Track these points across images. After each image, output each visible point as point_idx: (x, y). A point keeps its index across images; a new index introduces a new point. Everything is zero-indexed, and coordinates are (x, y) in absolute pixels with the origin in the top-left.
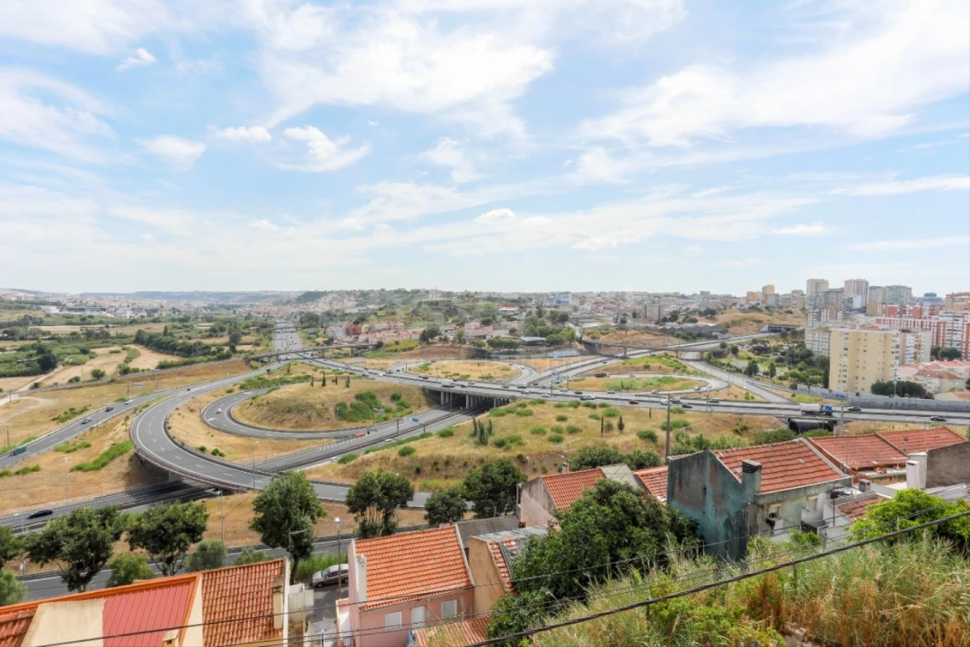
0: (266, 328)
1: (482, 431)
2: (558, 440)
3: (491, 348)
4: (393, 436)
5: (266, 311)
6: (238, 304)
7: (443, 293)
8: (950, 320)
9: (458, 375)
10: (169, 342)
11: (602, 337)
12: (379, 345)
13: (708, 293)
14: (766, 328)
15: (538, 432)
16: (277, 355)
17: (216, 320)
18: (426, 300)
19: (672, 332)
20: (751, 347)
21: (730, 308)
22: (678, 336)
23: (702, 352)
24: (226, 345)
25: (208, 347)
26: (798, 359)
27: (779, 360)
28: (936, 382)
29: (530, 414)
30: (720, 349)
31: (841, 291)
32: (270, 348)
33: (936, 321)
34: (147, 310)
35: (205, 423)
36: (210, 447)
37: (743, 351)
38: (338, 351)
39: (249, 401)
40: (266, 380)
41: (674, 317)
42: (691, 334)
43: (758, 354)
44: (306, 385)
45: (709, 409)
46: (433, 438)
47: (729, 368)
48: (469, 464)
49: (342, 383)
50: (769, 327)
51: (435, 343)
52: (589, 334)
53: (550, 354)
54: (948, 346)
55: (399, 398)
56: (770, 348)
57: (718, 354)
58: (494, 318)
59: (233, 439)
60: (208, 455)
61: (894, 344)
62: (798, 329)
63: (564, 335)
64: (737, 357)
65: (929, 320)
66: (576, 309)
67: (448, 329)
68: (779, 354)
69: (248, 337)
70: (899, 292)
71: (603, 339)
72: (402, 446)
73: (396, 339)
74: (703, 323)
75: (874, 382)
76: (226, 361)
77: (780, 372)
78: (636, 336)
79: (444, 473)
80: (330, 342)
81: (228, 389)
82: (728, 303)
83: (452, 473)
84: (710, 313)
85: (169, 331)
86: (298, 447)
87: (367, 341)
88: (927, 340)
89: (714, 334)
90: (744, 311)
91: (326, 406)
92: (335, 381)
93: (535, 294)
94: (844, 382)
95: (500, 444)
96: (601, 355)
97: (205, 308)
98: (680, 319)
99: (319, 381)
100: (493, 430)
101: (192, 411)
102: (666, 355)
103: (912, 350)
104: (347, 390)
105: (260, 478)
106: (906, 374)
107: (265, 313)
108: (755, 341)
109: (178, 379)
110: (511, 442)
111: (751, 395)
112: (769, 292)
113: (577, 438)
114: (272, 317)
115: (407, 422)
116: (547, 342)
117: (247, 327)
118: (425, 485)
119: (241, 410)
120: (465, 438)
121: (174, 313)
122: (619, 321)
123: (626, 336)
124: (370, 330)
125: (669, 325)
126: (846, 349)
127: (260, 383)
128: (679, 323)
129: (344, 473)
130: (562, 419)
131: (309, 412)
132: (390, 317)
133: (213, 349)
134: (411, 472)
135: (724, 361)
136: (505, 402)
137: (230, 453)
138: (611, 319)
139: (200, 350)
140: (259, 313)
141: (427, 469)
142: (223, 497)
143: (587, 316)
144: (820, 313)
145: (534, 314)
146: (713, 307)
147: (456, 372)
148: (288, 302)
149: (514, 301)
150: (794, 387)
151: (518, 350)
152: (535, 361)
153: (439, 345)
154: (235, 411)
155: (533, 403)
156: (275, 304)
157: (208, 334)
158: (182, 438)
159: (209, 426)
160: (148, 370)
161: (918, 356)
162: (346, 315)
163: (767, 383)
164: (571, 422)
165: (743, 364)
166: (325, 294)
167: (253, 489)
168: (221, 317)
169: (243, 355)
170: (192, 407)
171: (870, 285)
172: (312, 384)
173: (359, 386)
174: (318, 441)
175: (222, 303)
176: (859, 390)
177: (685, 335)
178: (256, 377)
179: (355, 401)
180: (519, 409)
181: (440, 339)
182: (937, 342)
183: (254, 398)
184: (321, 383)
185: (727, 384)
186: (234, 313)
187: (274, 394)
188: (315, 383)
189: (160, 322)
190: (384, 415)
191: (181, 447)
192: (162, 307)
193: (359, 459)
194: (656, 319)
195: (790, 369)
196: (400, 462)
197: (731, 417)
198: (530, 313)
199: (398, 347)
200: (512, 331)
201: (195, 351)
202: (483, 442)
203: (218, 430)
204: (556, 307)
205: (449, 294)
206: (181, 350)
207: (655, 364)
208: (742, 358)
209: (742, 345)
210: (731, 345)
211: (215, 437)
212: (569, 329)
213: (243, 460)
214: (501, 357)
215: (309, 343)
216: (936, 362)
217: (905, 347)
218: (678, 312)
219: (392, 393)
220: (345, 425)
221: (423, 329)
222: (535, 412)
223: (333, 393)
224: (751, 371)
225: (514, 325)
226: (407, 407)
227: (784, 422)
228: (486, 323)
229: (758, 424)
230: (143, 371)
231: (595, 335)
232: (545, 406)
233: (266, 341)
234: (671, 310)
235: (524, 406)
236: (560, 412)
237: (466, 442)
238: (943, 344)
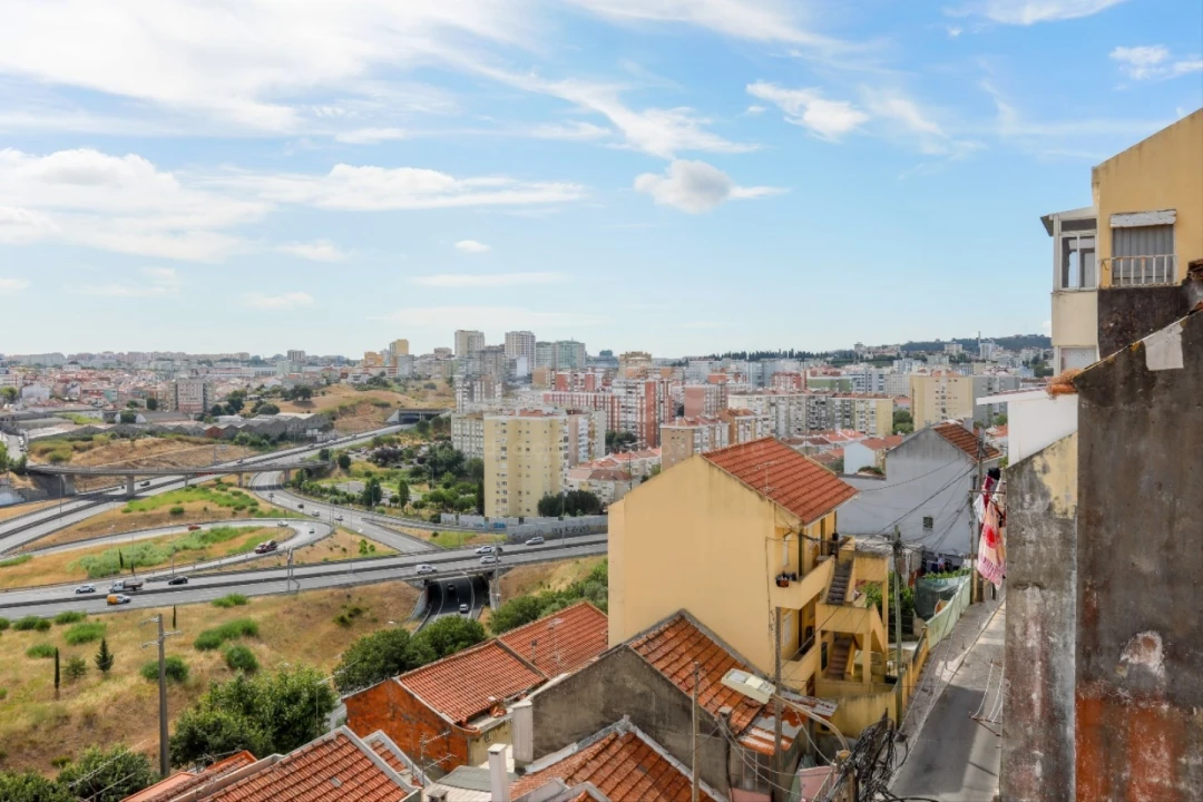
8: (622, 392)
11: (77, 456)
13: (301, 353)
14: (395, 417)
19: (230, 436)
20: (371, 453)
21: (337, 382)
22: (243, 442)
23: (286, 470)
26: (443, 468)
27: (416, 473)
28: (611, 484)
30: (319, 462)
31: (501, 350)
33: (610, 395)
37: (359, 462)
41: (235, 404)
42: (267, 437)
43: (384, 465)
45: (293, 586)
47: (335, 497)
50: (401, 415)
52: (43, 452)
54: (623, 430)
56: (401, 453)
57: (314, 472)
61: (561, 437)
62: (442, 416)
64: (348, 473)
65: (602, 394)
66: (12, 397)
68: (415, 461)
70: (570, 350)
71: (78, 461)
74: (289, 413)
75: (541, 497)
77: (417, 493)
78: (156, 450)
82: (336, 369)
84: (301, 395)
88: (601, 422)
89: (309, 433)
90: (360, 387)
94: (504, 501)
96: (72, 496)
98: (248, 407)
102: (219, 481)
103: (586, 440)
106: (577, 481)
108: (378, 442)
111: (370, 542)
112: (400, 354)
122: (118, 418)
123: (134, 448)
125: (224, 421)
126: (504, 449)
128: (244, 416)
135: (325, 484)
138: (100, 415)
143: (41, 410)
144: (471, 388)
146: (307, 382)
150: (436, 520)
161: (593, 448)
163: (393, 519)
165: (356, 487)
171: (538, 340)
176: (524, 513)
177: (255, 438)
182: (612, 426)
185: (327, 530)
194: (197, 405)
195: (431, 486)
197: (332, 595)
207: (194, 503)
208: (358, 475)
209: (356, 449)
210: (340, 451)
216: (611, 456)
217: (578, 436)
218: (243, 394)
224: (371, 498)
227: (418, 588)
229: (377, 598)
231: (58, 453)
234: (231, 390)
238: (618, 427)
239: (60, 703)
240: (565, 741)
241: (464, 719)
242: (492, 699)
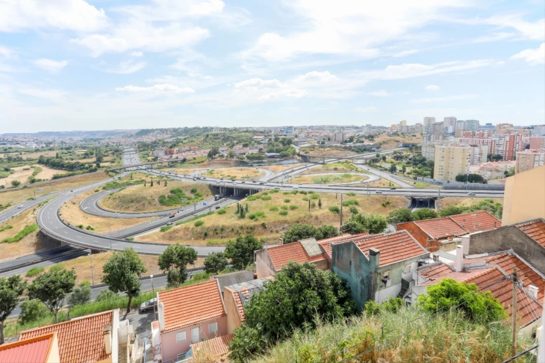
0: (118, 152)
1: (242, 210)
2: (285, 214)
3: (248, 160)
4: (192, 214)
5: (118, 141)
6: (101, 137)
7: (221, 128)
8: (497, 139)
9: (229, 176)
10: (60, 163)
11: (311, 152)
12: (184, 161)
13: (370, 125)
14: (401, 145)
15: (274, 209)
16: (125, 168)
17: (88, 148)
18: (212, 133)
19: (350, 149)
20: (393, 156)
21: (382, 134)
22: (353, 150)
23: (366, 159)
24: (94, 163)
25: (83, 165)
26: (418, 162)
27: (408, 163)
28: (489, 173)
29: (270, 198)
30: (376, 157)
31: (441, 124)
32: (120, 164)
33: (490, 140)
34: (45, 143)
35: (83, 210)
36: (85, 225)
37: (389, 158)
38: (160, 164)
39: (109, 196)
40: (119, 184)
41: (351, 140)
42: (360, 149)
43: (397, 160)
44: (142, 185)
45: (369, 193)
46: (214, 215)
47: (381, 168)
48: (234, 229)
49: (162, 183)
50: (403, 144)
51: (216, 158)
52: (303, 151)
53: (282, 163)
54: (496, 153)
55: (196, 191)
56: (403, 157)
57: (375, 161)
58: (250, 143)
59: (99, 219)
60: (84, 230)
61: (468, 154)
62: (418, 145)
63: (289, 151)
64: (385, 162)
65: (487, 139)
66: (296, 136)
67: (224, 150)
68: (408, 159)
69: (107, 157)
70: (472, 123)
71: (311, 153)
72: (196, 221)
73: (194, 156)
74: (367, 143)
75: (457, 175)
76: (94, 173)
77: (408, 170)
78: (330, 151)
79: (220, 235)
80: (155, 159)
81: (96, 189)
82: (381, 130)
83: (225, 235)
84: (371, 137)
85: (59, 155)
86: (137, 222)
87: (177, 158)
88: (486, 150)
89: (373, 149)
90: (390, 135)
91: (153, 197)
92: (159, 183)
93: (273, 128)
94: (442, 175)
95: (252, 218)
96: (310, 162)
97: (81, 141)
98: (355, 141)
99: (149, 183)
100: (248, 209)
101: (74, 203)
102: (347, 162)
103: (478, 156)
104: (165, 188)
105: (115, 243)
106: (473, 170)
107: (117, 143)
108: (395, 153)
109: (66, 184)
110: (258, 216)
111: (392, 183)
112: (403, 125)
113: (295, 212)
114: (122, 145)
115: (200, 206)
116: (280, 156)
117: (106, 152)
118: (210, 243)
119: (104, 202)
120: (233, 215)
121: (62, 144)
122: (320, 143)
123: (325, 151)
124: (179, 152)
125: (348, 145)
126: (443, 157)
127: (115, 185)
128: (354, 143)
129: (163, 237)
130: (287, 201)
131: (144, 202)
132: (191, 144)
133: (87, 165)
134: (201, 235)
135: (378, 164)
136: (256, 191)
137: (97, 228)
138: (316, 141)
139: (78, 167)
140: (114, 143)
141: (211, 233)
142: (93, 255)
143: (303, 140)
144: (430, 137)
145: (273, 140)
146: (372, 134)
147: (229, 175)
148: (131, 136)
149: (261, 132)
150: (415, 179)
151: (263, 161)
152: (273, 167)
153: (219, 159)
154: (100, 203)
155: (271, 192)
156: (123, 137)
157: (83, 156)
158: (68, 220)
159: (85, 212)
160: (47, 180)
161: (481, 159)
162: (165, 142)
163: (400, 176)
164: (293, 203)
165: (388, 166)
166: (153, 131)
167: (110, 250)
168: (91, 146)
169: (104, 169)
170: (74, 202)
171: (458, 120)
172: (145, 185)
173: (172, 185)
174: (149, 218)
175: (91, 137)
176: (449, 179)
177: (357, 150)
178: (112, 182)
179: (170, 194)
180: (263, 196)
181: (219, 156)
182: (491, 151)
183: (111, 194)
184: (150, 184)
185: (378, 178)
186: (99, 143)
187: (123, 192)
188: (147, 184)
189: (54, 150)
190: (188, 201)
191: (68, 226)
192: (55, 141)
193: (172, 229)
194: (341, 140)
195: (413, 168)
196: (196, 229)
197: (380, 197)
198: (270, 139)
199: (195, 161)
200: (261, 150)
201: (75, 167)
202: (242, 216)
203: (90, 214)
204: (285, 135)
205: (225, 129)
206: (67, 167)
207: (340, 167)
208: (388, 163)
209: (388, 155)
210: (382, 155)
211: (89, 218)
212: (292, 148)
213: (104, 231)
214: (254, 165)
215: (143, 160)
216: (489, 162)
217: (474, 154)
218: (354, 137)
219: (191, 189)
220: (165, 208)
221: (209, 150)
222: (272, 197)
223: (157, 190)
224: (393, 170)
225: (261, 146)
226: (200, 196)
227: (409, 199)
228: (245, 146)
229: (395, 200)
230: (44, 180)
231: (307, 151)
232: (278, 194)
233: (118, 160)
234: (350, 136)
235: (266, 194)
236: (286, 197)
237: (233, 217)
238: (494, 152)
239: (310, 212)
240: (482, 251)
241: (437, 238)
242: (447, 234)
